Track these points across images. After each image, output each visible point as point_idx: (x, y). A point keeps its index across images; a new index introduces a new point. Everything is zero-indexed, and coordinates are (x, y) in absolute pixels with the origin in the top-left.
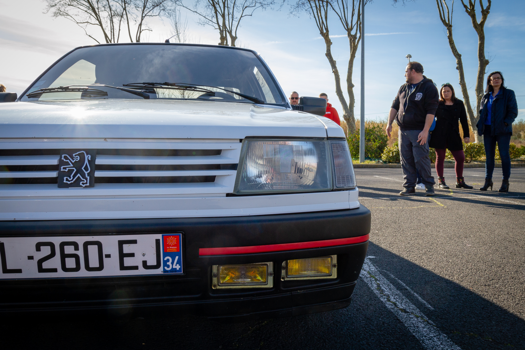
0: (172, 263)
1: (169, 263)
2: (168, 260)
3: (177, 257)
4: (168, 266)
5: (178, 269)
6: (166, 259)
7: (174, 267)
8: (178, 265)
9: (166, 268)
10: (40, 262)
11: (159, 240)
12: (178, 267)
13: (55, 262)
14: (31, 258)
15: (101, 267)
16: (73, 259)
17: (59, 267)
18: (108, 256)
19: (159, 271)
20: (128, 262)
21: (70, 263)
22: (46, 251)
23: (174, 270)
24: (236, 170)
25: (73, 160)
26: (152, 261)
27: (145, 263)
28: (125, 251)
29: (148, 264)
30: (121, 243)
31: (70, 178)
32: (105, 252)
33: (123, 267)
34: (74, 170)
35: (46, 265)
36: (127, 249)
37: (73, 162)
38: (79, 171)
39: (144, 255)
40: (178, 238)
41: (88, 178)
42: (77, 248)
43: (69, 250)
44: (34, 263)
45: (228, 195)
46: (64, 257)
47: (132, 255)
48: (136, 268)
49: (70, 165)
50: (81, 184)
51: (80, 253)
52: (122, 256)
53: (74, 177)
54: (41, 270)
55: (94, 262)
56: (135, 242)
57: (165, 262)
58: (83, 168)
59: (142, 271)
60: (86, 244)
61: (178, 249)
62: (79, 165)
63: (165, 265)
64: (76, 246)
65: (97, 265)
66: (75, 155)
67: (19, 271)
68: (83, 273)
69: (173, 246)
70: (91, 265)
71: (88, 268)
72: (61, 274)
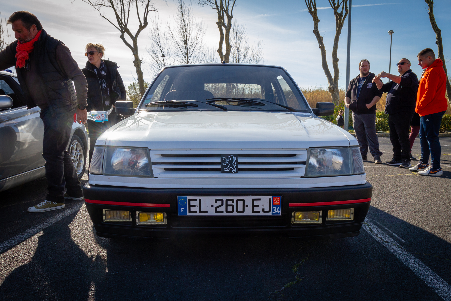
0: (276, 210)
1: (275, 210)
2: (274, 209)
3: (279, 207)
4: (274, 211)
5: (278, 213)
6: (273, 208)
7: (277, 212)
8: (279, 211)
9: (273, 212)
10: (216, 208)
11: (271, 199)
12: (279, 212)
13: (223, 208)
14: (212, 206)
15: (243, 211)
16: (231, 207)
17: (224, 211)
18: (247, 206)
19: (270, 214)
20: (256, 209)
21: (230, 209)
22: (219, 203)
23: (277, 213)
24: (305, 165)
25: (228, 160)
26: (267, 209)
27: (263, 210)
28: (255, 204)
29: (265, 210)
30: (253, 200)
31: (227, 168)
32: (245, 204)
33: (253, 211)
34: (229, 165)
35: (218, 210)
36: (256, 203)
37: (228, 161)
38: (231, 165)
39: (263, 206)
40: (279, 198)
41: (236, 168)
42: (233, 202)
43: (230, 203)
44: (213, 209)
45: (302, 177)
46: (227, 205)
47: (258, 206)
48: (259, 212)
49: (226, 162)
50: (232, 172)
51: (235, 204)
52: (253, 206)
53: (229, 168)
54: (216, 212)
55: (240, 209)
56: (259, 200)
57: (273, 209)
58: (233, 164)
59: (262, 214)
60: (238, 200)
61: (279, 204)
62: (231, 162)
63: (273, 211)
64: (233, 201)
65: (242, 210)
66: (229, 158)
67: (207, 212)
68: (235, 214)
69: (277, 202)
70: (239, 210)
71: (237, 211)
72: (225, 214)
